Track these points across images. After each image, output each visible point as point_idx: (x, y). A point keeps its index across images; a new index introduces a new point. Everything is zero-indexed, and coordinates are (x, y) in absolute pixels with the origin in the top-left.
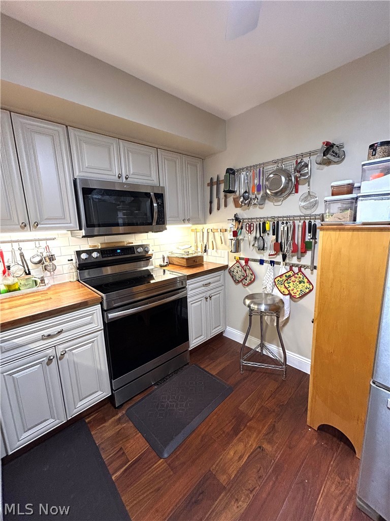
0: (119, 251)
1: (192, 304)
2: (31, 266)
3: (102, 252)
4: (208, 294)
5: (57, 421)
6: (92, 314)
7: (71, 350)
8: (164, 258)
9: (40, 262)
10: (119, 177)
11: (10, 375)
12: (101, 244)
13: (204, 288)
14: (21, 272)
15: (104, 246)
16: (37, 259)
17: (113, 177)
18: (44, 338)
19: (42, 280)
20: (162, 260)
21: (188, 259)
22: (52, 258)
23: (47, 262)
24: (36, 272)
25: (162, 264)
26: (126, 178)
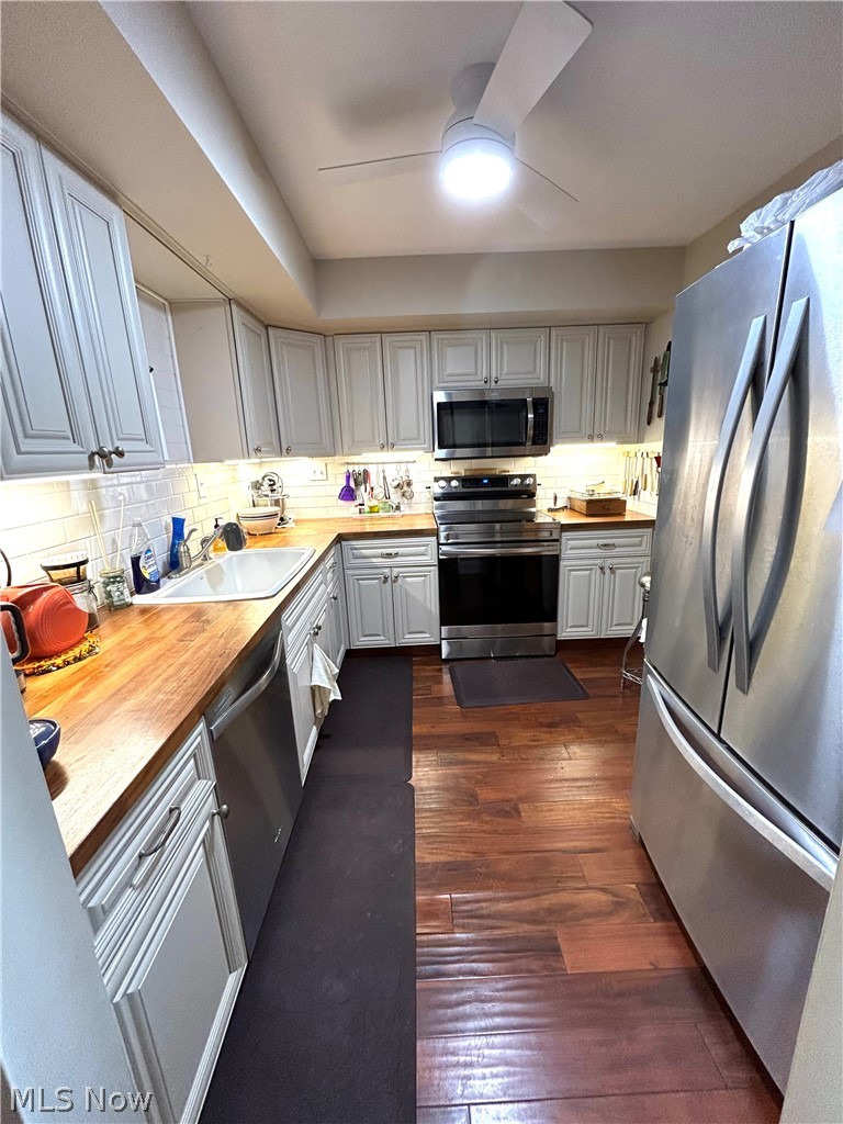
0: (485, 481)
1: (570, 570)
2: (392, 490)
3: (464, 480)
4: (609, 562)
5: (387, 642)
6: (427, 545)
7: (404, 577)
8: (556, 498)
9: (398, 485)
10: (486, 382)
11: (358, 580)
12: (465, 470)
13: (598, 550)
14: (382, 495)
15: (468, 473)
16: (396, 483)
17: (479, 383)
18: (382, 556)
19: (398, 508)
20: (553, 501)
21: (589, 502)
22: (409, 484)
23: (405, 486)
24: (395, 498)
25: (553, 507)
26: (496, 382)
